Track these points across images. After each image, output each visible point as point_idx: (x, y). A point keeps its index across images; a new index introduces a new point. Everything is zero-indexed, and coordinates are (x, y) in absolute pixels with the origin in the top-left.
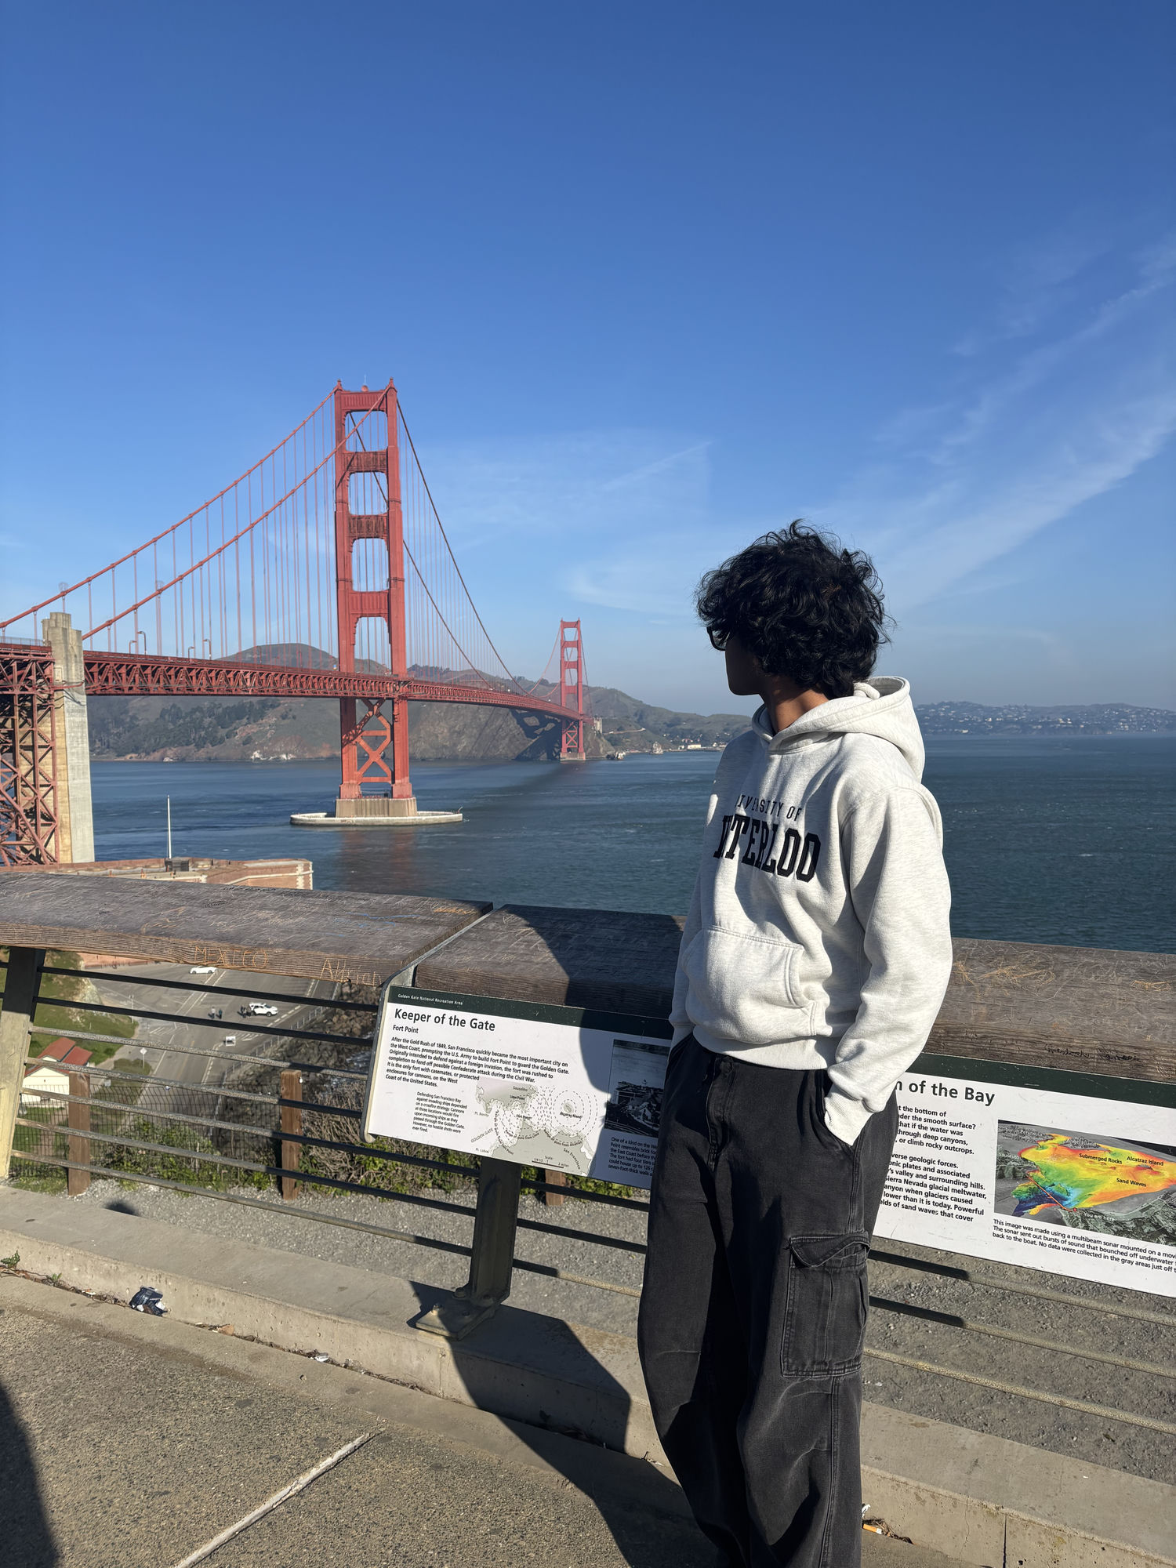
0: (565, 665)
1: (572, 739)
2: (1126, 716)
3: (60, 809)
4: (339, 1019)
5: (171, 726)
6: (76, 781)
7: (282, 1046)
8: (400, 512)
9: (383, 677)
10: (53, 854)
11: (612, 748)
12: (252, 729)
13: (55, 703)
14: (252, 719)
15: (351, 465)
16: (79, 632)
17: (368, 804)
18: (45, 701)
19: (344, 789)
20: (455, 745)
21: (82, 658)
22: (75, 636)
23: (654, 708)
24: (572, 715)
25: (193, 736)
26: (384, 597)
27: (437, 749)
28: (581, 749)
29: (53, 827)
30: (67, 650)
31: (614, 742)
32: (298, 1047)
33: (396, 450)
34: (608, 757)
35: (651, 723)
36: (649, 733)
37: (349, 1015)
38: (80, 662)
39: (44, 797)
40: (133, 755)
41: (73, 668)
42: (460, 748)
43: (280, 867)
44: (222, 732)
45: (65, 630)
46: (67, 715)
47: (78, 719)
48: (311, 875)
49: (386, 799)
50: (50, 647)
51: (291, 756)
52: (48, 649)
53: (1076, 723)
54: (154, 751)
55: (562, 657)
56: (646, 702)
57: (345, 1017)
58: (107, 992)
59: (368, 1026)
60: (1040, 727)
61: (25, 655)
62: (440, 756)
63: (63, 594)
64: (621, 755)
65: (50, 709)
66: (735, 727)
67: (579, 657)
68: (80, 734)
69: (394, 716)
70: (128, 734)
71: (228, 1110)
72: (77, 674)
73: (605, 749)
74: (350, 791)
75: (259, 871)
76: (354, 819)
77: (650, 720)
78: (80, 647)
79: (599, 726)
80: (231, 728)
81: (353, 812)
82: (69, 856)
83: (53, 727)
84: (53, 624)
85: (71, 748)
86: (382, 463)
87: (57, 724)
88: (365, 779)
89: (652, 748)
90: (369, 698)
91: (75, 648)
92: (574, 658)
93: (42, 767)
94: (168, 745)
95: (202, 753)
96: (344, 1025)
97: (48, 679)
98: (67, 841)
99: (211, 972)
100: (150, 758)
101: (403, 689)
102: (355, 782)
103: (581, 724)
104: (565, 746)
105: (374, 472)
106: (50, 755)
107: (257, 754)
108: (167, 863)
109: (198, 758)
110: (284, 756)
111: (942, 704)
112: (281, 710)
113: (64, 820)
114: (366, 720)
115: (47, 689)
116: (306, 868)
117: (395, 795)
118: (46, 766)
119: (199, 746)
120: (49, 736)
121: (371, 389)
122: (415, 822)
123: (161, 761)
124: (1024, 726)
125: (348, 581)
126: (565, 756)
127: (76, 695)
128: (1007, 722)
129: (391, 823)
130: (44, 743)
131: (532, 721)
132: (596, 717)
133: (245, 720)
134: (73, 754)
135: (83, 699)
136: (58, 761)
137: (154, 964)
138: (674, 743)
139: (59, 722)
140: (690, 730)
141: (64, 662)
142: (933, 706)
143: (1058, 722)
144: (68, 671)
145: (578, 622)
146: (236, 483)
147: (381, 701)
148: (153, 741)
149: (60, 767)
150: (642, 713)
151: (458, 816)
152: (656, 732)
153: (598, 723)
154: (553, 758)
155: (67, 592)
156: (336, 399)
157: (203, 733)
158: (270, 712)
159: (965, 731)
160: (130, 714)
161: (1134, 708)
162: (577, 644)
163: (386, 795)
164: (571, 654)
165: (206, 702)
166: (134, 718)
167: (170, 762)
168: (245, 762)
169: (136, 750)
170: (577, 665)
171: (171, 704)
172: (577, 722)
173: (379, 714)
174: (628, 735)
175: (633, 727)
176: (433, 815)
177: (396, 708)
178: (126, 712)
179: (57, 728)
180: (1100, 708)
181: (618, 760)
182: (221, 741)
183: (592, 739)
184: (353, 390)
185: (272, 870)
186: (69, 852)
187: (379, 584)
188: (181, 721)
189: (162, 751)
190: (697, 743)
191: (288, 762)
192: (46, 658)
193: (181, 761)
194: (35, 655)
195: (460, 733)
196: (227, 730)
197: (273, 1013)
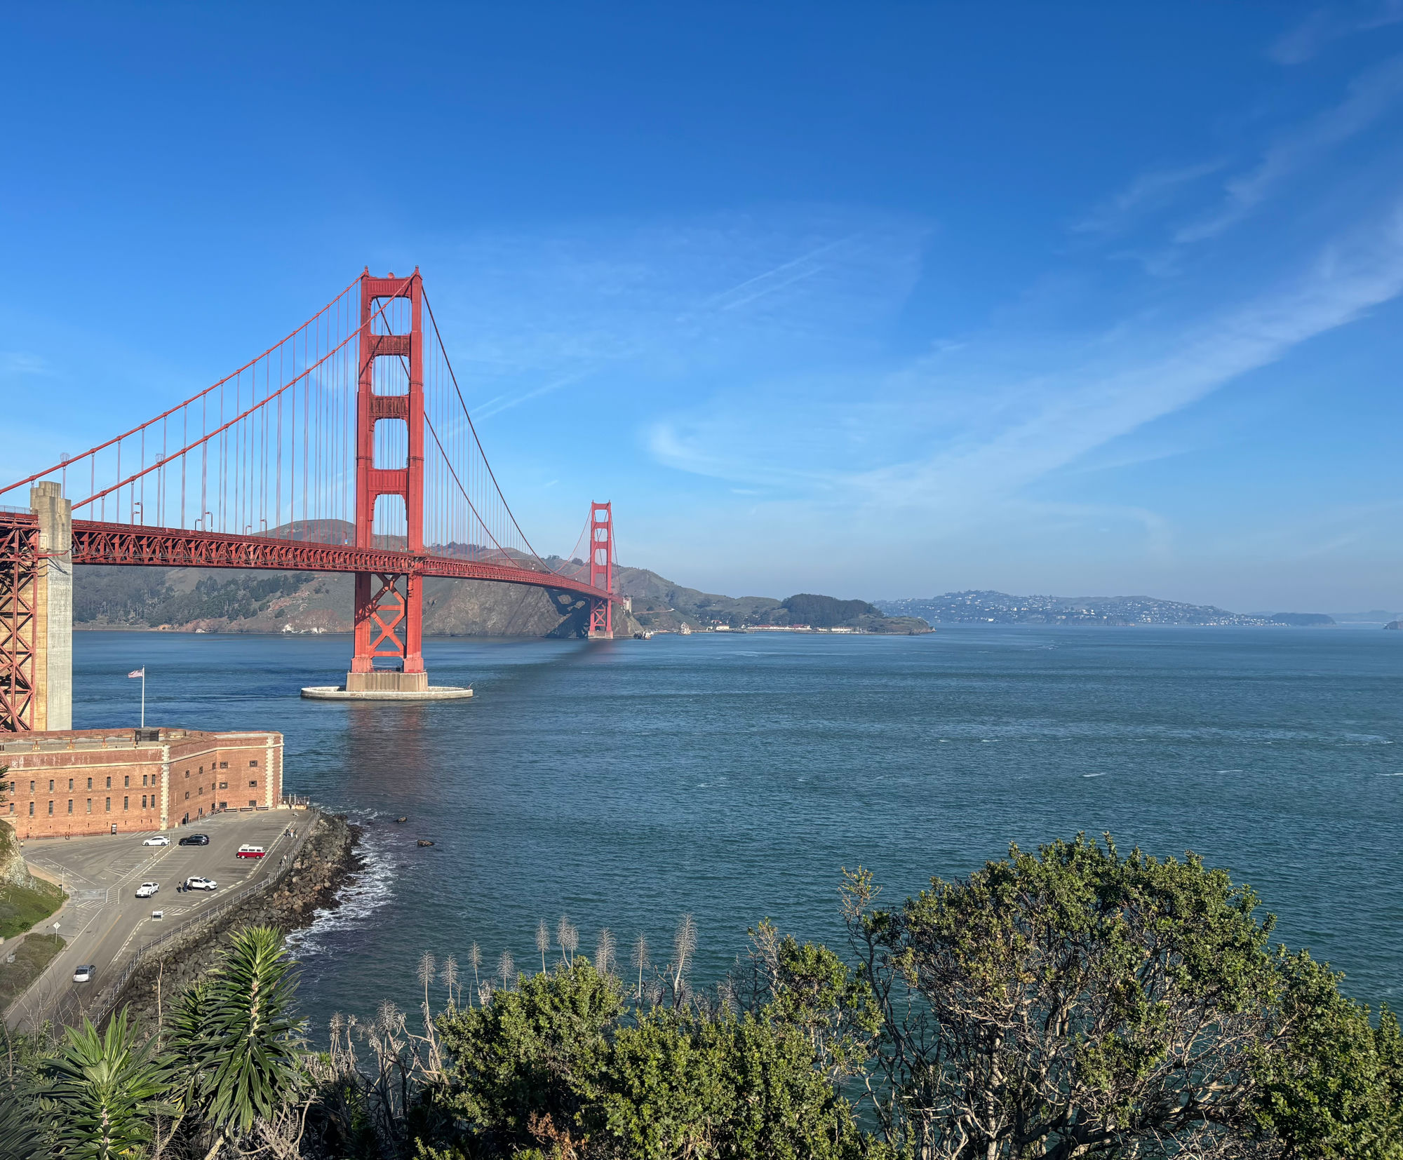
0: (595, 545)
1: (600, 617)
2: (1148, 608)
3: (37, 676)
4: (280, 896)
5: (205, 598)
6: (55, 649)
7: (211, 922)
8: (422, 395)
9: (397, 553)
10: (28, 724)
11: (641, 627)
12: (285, 602)
13: (38, 571)
14: (285, 592)
15: (375, 348)
16: (68, 502)
17: (379, 678)
18: (28, 568)
19: (355, 663)
20: (485, 621)
21: (70, 528)
22: (63, 505)
23: (685, 589)
24: (600, 594)
25: (226, 608)
26: (403, 475)
27: (466, 625)
28: (609, 628)
29: (28, 694)
30: (54, 519)
31: (644, 622)
32: (230, 923)
33: (419, 335)
34: (636, 636)
35: (682, 604)
36: (678, 614)
37: (291, 892)
38: (68, 530)
39: (20, 665)
40: (166, 626)
41: (60, 537)
42: (490, 624)
43: (249, 739)
44: (255, 605)
45: (53, 500)
46: (50, 582)
47: (62, 587)
48: (282, 748)
49: (396, 673)
50: (37, 516)
51: (322, 630)
52: (34, 517)
53: (1100, 614)
54: (187, 622)
55: (593, 537)
56: (677, 583)
57: (287, 893)
58: (51, 864)
59: (311, 903)
60: (1064, 617)
61: (8, 522)
62: (469, 632)
63: (64, 464)
64: (648, 635)
65: (32, 577)
66: (764, 609)
67: (609, 537)
68: (63, 603)
69: (408, 591)
70: (163, 605)
71: (134, 988)
72: (64, 541)
73: (633, 627)
74: (361, 664)
75: (228, 743)
76: (364, 693)
77: (681, 601)
78: (68, 516)
79: (628, 605)
80: (265, 601)
81: (363, 685)
82: (44, 725)
83: (35, 594)
84: (41, 493)
85: (53, 616)
86: (406, 347)
87: (38, 591)
88: (377, 653)
89: (680, 629)
90: (383, 573)
91: (63, 517)
92: (603, 539)
93: (21, 634)
94: (202, 616)
95: (234, 625)
96: (285, 902)
97: (33, 547)
98: (43, 709)
99: (163, 844)
100: (183, 629)
101: (417, 565)
102: (367, 656)
103: (610, 603)
104: (593, 624)
105: (399, 355)
106: (30, 622)
107: (288, 628)
108: (137, 733)
109: (230, 630)
110: (315, 630)
111: (969, 593)
112: (314, 584)
113: (40, 687)
114: (381, 594)
115: (30, 556)
116: (276, 740)
117: (406, 669)
118: (26, 633)
119: (231, 618)
120: (31, 603)
121: (397, 276)
122: (424, 697)
123: (193, 633)
124: (1049, 616)
125: (369, 459)
126: (592, 635)
127: (61, 563)
128: (1032, 611)
129: (400, 698)
130: (24, 610)
131: (565, 599)
132: (626, 596)
133: (278, 594)
134: (54, 622)
135: (69, 568)
136: (38, 628)
137: (110, 836)
138: (702, 624)
139: (41, 589)
140: (720, 611)
141: (51, 530)
142: (959, 594)
143: (1082, 613)
144: (53, 539)
145: (608, 504)
146: (254, 362)
147: (396, 576)
148: (186, 612)
149: (39, 634)
150: (674, 592)
151: (469, 692)
152: (685, 612)
153: (628, 603)
154: (582, 636)
155: (69, 462)
156: (362, 284)
157: (236, 605)
158: (303, 586)
159: (990, 620)
160: (167, 585)
161: (1156, 601)
162: (607, 526)
163: (398, 670)
164: (602, 535)
165: (242, 575)
166: (170, 589)
167: (202, 634)
168: (276, 635)
169: (169, 621)
170: (607, 545)
171: (208, 576)
172: (605, 601)
173: (394, 590)
174: (657, 615)
175: (663, 607)
176: (444, 690)
177: (410, 583)
178: (163, 583)
179: (38, 596)
180: (1124, 600)
181: (645, 639)
182: (254, 613)
183: (620, 618)
184: (379, 277)
185: (247, 741)
186: (44, 720)
187: (399, 463)
188: (216, 593)
189: (195, 622)
190: (726, 624)
191: (318, 636)
192: (32, 526)
193: (213, 633)
194: (18, 523)
195: (490, 610)
196: (260, 603)
197: (212, 887)
